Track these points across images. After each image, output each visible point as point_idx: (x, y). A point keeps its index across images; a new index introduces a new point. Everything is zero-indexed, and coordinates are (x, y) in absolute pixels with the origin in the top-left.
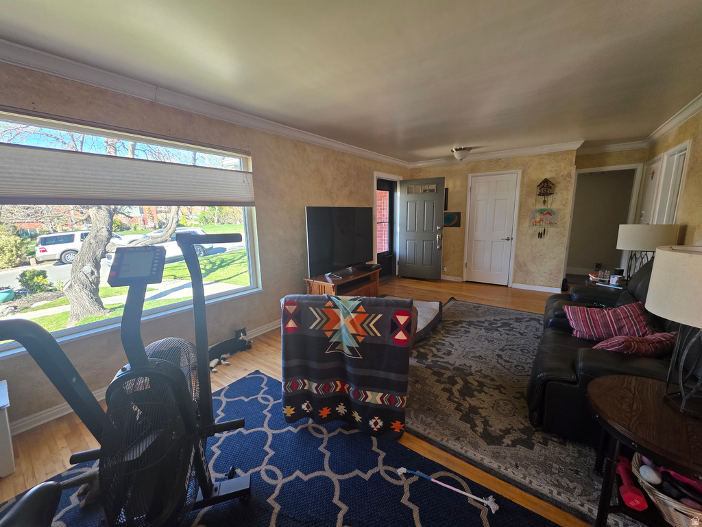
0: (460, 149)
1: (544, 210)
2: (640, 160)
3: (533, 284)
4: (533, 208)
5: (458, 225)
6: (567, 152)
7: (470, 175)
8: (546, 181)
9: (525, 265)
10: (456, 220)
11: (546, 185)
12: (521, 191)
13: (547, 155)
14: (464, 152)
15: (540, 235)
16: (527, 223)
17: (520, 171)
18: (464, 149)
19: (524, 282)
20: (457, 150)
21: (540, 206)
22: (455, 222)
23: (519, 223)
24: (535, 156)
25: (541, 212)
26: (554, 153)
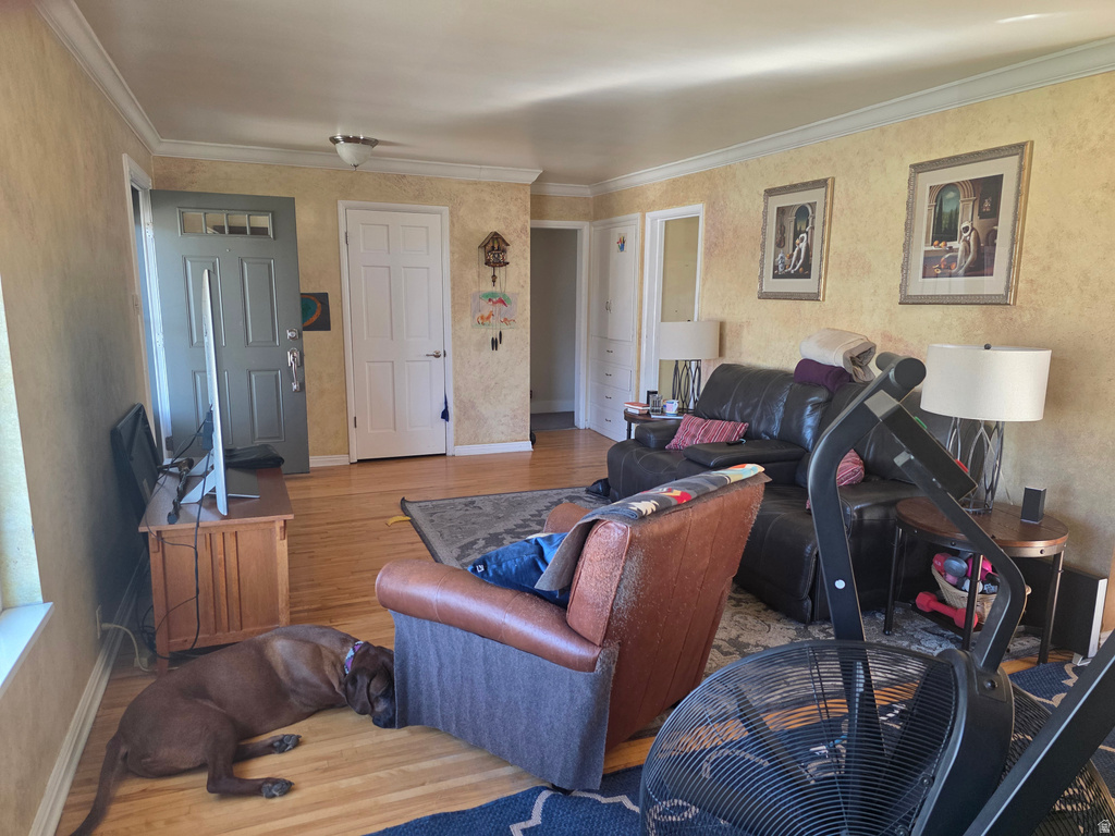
0: (356, 140)
1: (494, 294)
2: (585, 217)
3: (489, 442)
4: (474, 290)
5: (323, 324)
6: (518, 186)
7: (341, 205)
8: (496, 237)
9: (473, 407)
10: (318, 313)
11: (496, 246)
12: (452, 253)
13: (488, 184)
14: (366, 149)
15: (495, 344)
16: (468, 321)
17: (446, 210)
18: (365, 141)
19: (475, 440)
20: (347, 139)
21: (487, 287)
22: (314, 318)
23: (456, 320)
24: (468, 183)
25: (490, 298)
26: (499, 184)
